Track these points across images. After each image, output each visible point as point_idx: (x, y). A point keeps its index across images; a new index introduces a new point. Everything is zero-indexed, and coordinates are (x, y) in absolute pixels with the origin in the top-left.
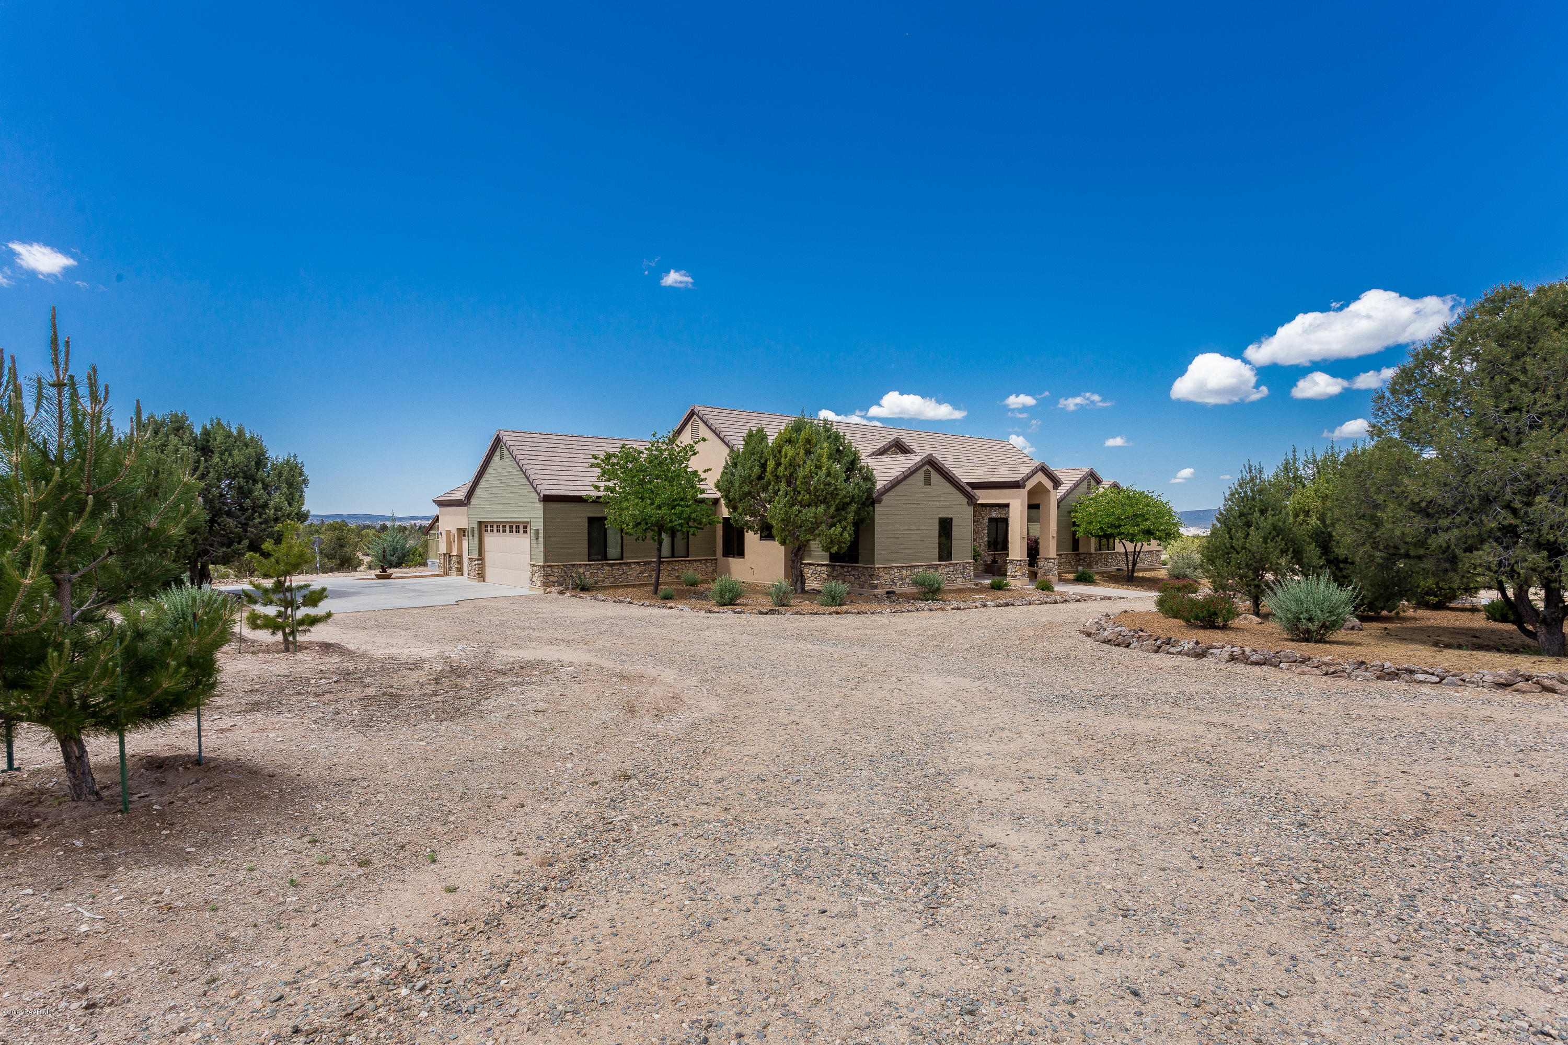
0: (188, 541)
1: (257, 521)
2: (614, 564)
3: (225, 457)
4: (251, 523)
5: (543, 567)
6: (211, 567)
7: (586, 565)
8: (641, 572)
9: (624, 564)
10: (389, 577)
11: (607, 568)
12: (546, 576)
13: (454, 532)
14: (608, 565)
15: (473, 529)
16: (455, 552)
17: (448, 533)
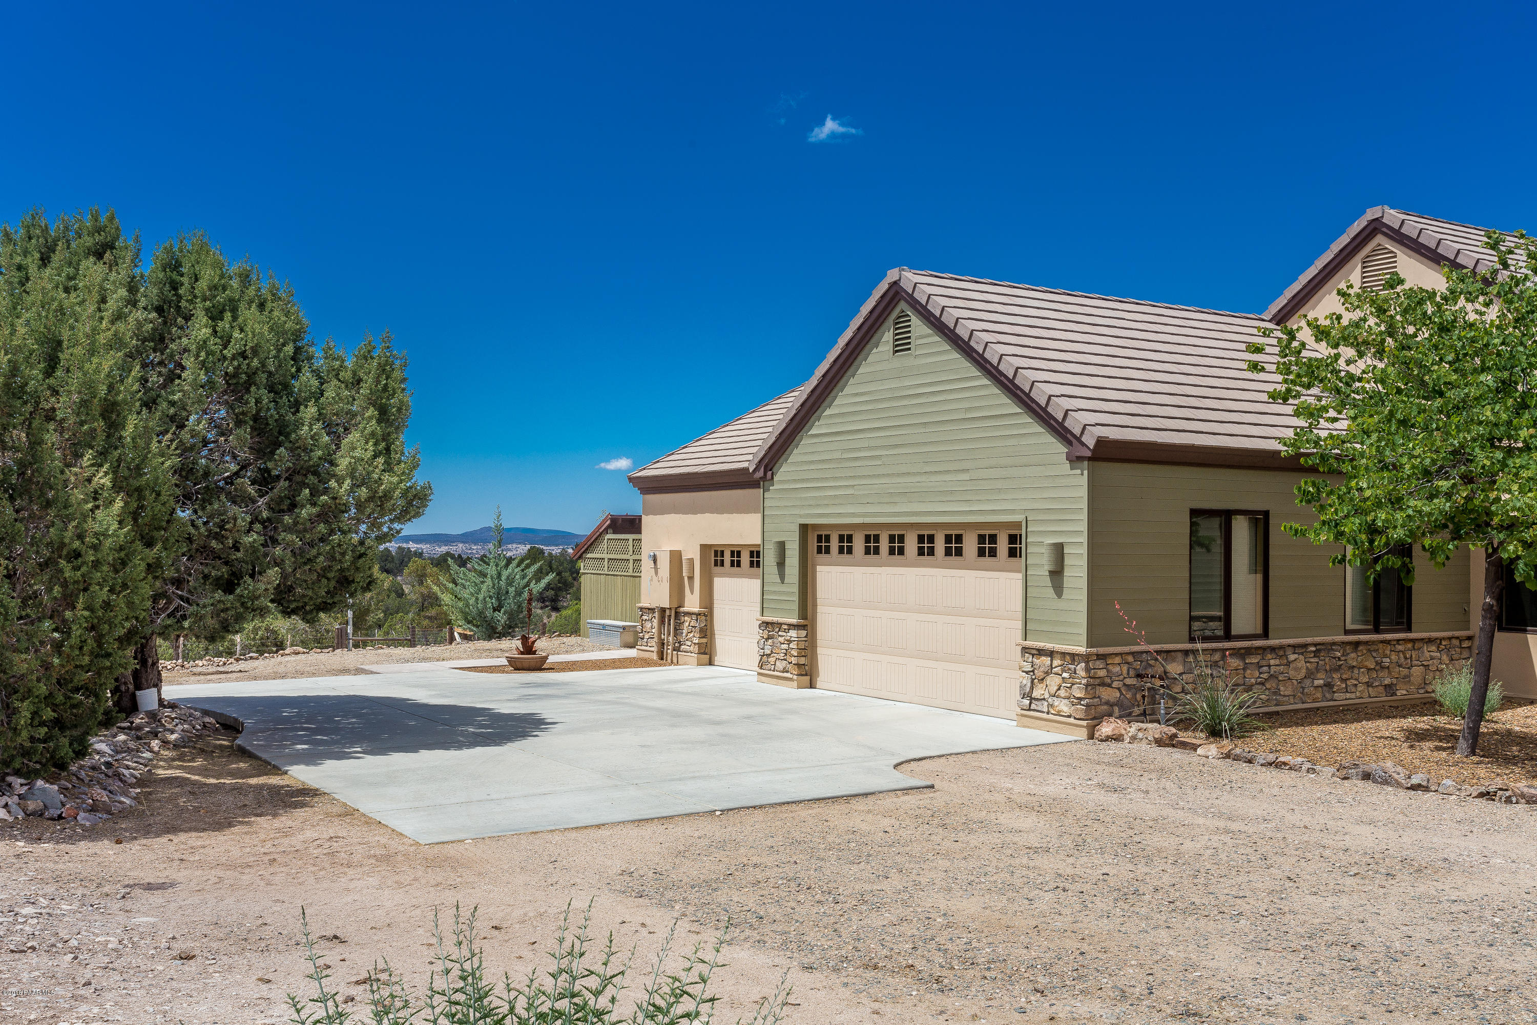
0: (138, 566)
1: (305, 512)
2: (1249, 651)
3: (224, 325)
4: (287, 519)
5: (1086, 658)
6: (159, 641)
7: (1186, 653)
8: (1310, 675)
9: (1273, 649)
10: (539, 666)
11: (1234, 662)
12: (1095, 684)
13: (692, 553)
14: (1236, 653)
15: (781, 547)
16: (692, 603)
17: (676, 557)
